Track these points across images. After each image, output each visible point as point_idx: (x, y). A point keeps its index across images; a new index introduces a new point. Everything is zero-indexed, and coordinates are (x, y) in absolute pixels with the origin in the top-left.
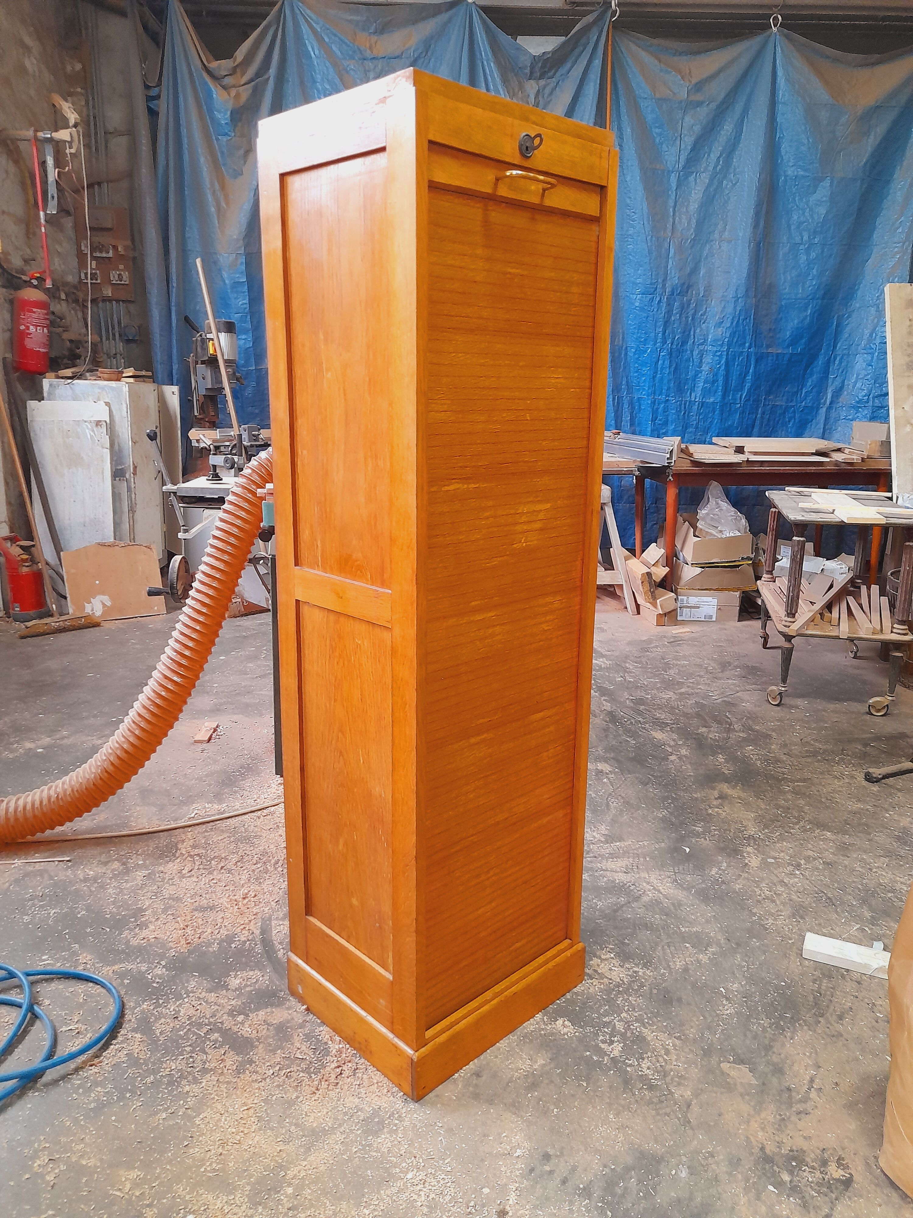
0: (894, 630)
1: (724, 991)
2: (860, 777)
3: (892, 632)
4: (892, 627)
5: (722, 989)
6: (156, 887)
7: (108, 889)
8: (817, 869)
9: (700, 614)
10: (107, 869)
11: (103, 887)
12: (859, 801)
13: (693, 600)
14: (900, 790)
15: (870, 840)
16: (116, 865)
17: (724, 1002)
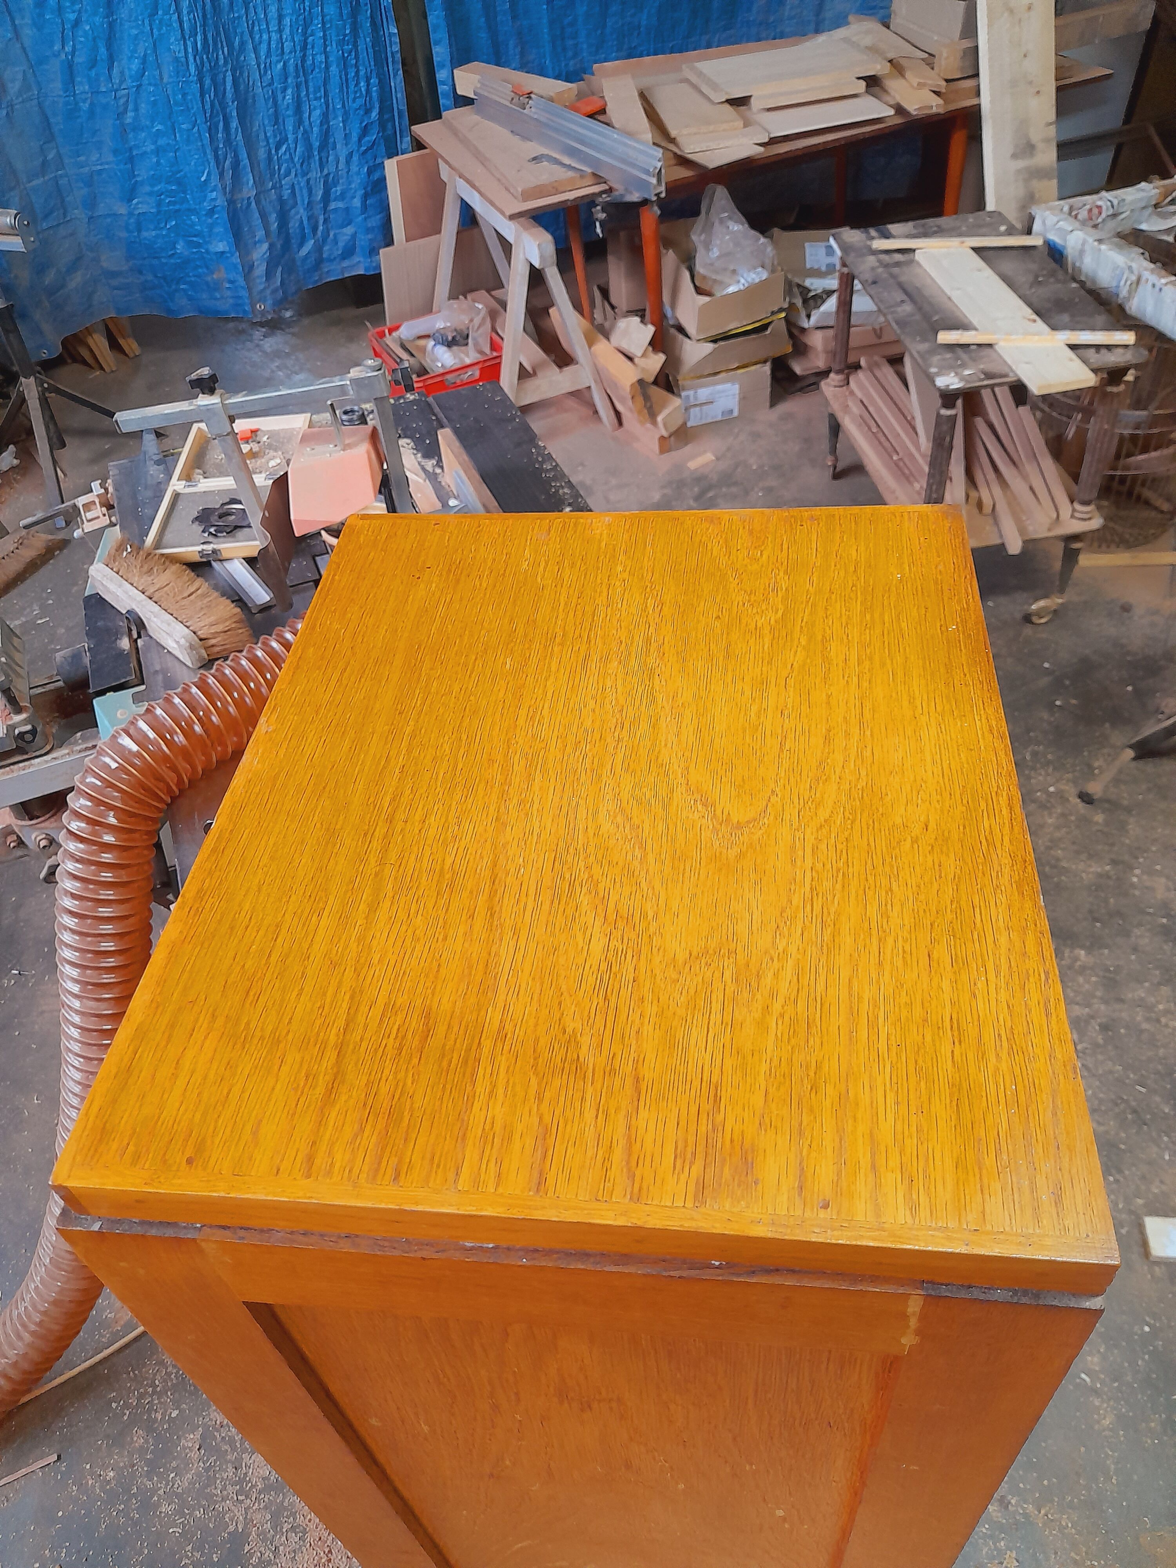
0: (1077, 515)
1: (1087, 1379)
2: (1071, 793)
3: (1072, 516)
4: (1074, 510)
5: (1083, 1376)
6: (231, 1471)
7: (158, 1505)
8: (1097, 1045)
9: (714, 413)
10: (131, 1454)
11: (147, 1505)
12: (1090, 857)
13: (703, 393)
14: (1128, 810)
15: (1135, 949)
16: (139, 1438)
17: (1097, 1403)
